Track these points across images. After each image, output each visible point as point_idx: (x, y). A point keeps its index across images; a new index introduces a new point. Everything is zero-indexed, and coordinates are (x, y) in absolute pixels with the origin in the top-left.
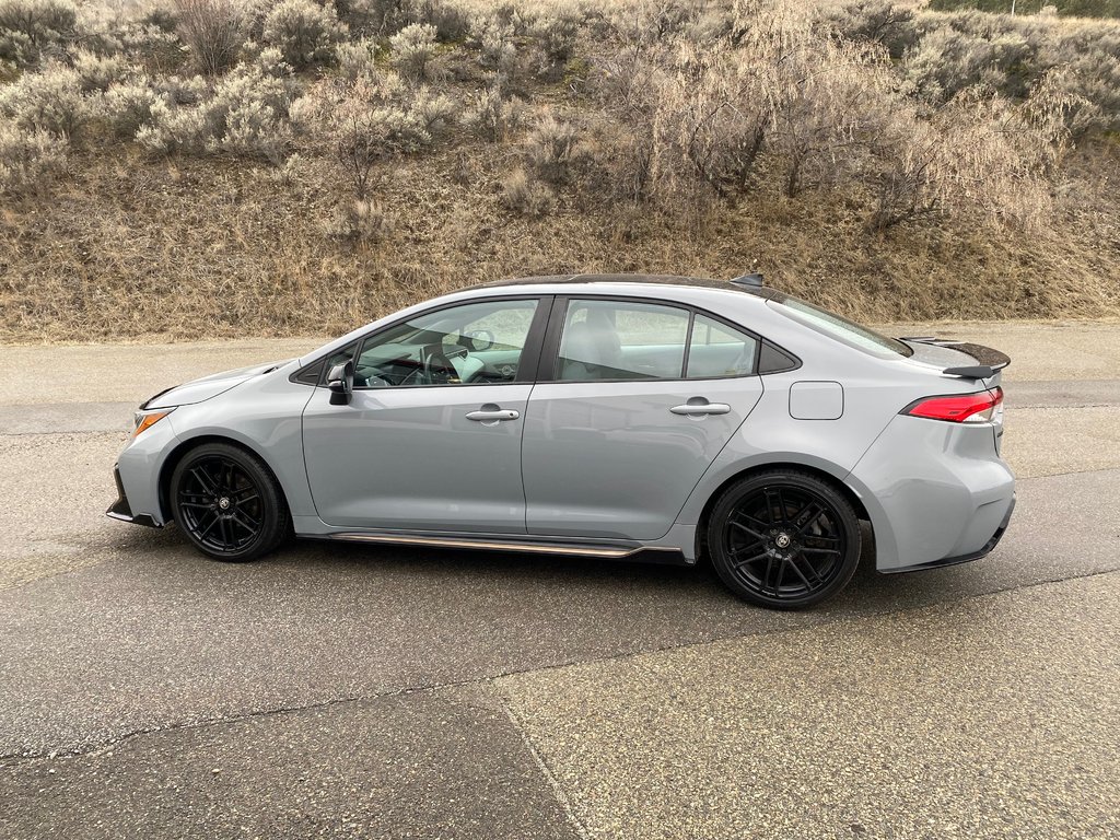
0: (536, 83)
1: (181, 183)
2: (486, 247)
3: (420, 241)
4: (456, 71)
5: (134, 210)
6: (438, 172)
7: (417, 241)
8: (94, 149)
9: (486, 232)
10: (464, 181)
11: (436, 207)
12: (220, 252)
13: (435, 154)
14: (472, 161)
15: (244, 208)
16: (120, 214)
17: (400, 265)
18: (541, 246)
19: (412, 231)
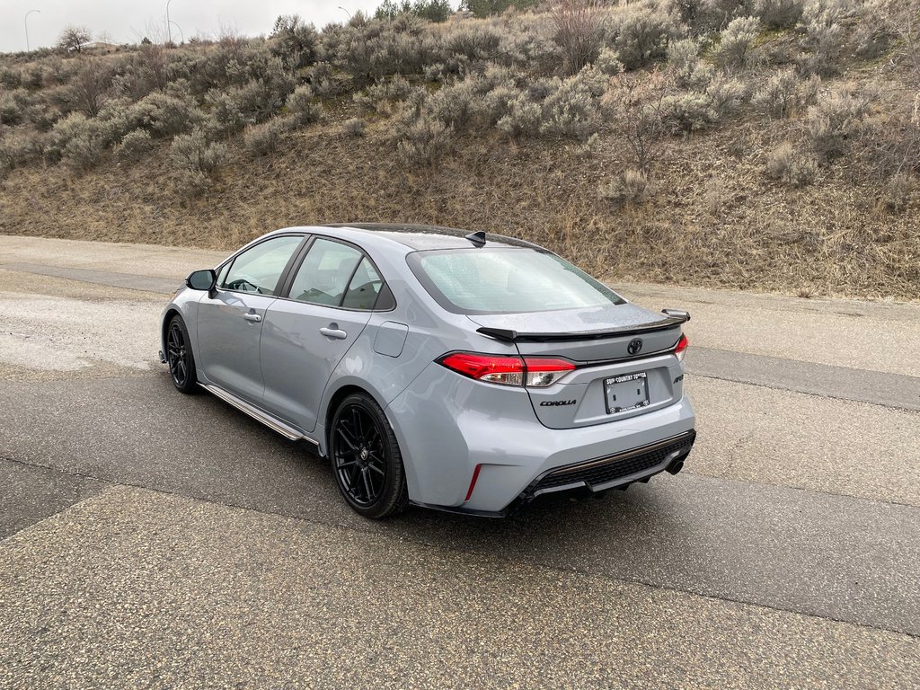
0: (854, 60)
1: (519, 156)
2: (739, 211)
3: (680, 204)
4: (774, 56)
5: (483, 176)
6: (718, 146)
7: (677, 205)
8: (474, 134)
9: (743, 198)
10: (738, 154)
11: (705, 176)
12: (524, 208)
13: (720, 130)
14: (753, 136)
15: (553, 175)
16: (474, 178)
17: (653, 224)
18: (792, 213)
19: (677, 196)
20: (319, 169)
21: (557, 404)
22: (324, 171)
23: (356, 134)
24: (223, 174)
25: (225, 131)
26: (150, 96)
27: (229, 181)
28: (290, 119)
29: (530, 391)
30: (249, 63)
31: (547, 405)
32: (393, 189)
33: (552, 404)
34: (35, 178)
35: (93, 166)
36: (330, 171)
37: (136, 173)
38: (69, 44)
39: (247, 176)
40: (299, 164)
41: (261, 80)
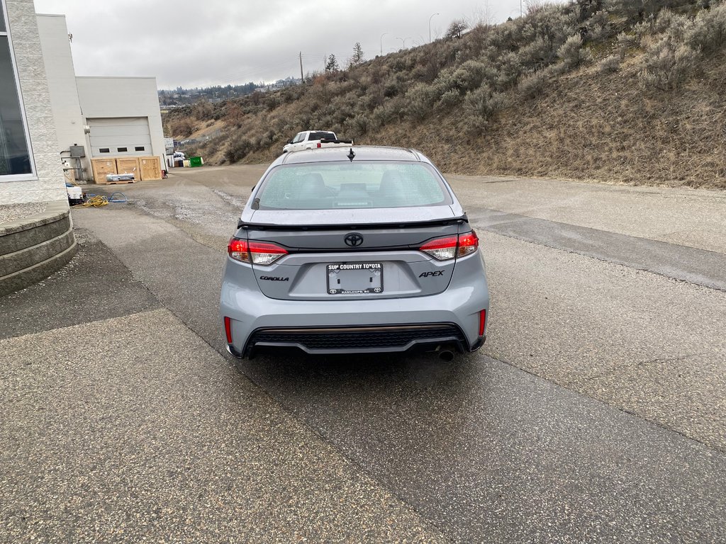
20: (572, 104)
21: (272, 279)
22: (576, 106)
23: (611, 70)
24: (500, 116)
25: (509, 82)
26: (465, 64)
27: (503, 121)
28: (560, 65)
29: (255, 267)
30: (540, 24)
31: (264, 279)
32: (631, 115)
33: (268, 279)
34: (392, 132)
35: (423, 119)
36: (580, 105)
37: (446, 122)
38: (453, 33)
39: (517, 116)
40: (558, 102)
41: (546, 37)
